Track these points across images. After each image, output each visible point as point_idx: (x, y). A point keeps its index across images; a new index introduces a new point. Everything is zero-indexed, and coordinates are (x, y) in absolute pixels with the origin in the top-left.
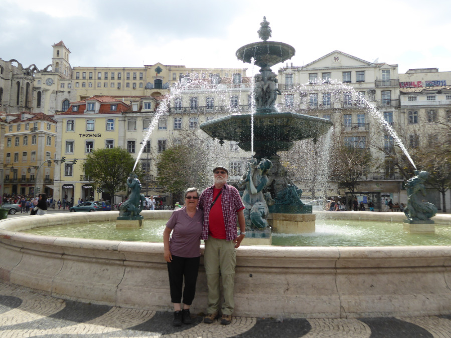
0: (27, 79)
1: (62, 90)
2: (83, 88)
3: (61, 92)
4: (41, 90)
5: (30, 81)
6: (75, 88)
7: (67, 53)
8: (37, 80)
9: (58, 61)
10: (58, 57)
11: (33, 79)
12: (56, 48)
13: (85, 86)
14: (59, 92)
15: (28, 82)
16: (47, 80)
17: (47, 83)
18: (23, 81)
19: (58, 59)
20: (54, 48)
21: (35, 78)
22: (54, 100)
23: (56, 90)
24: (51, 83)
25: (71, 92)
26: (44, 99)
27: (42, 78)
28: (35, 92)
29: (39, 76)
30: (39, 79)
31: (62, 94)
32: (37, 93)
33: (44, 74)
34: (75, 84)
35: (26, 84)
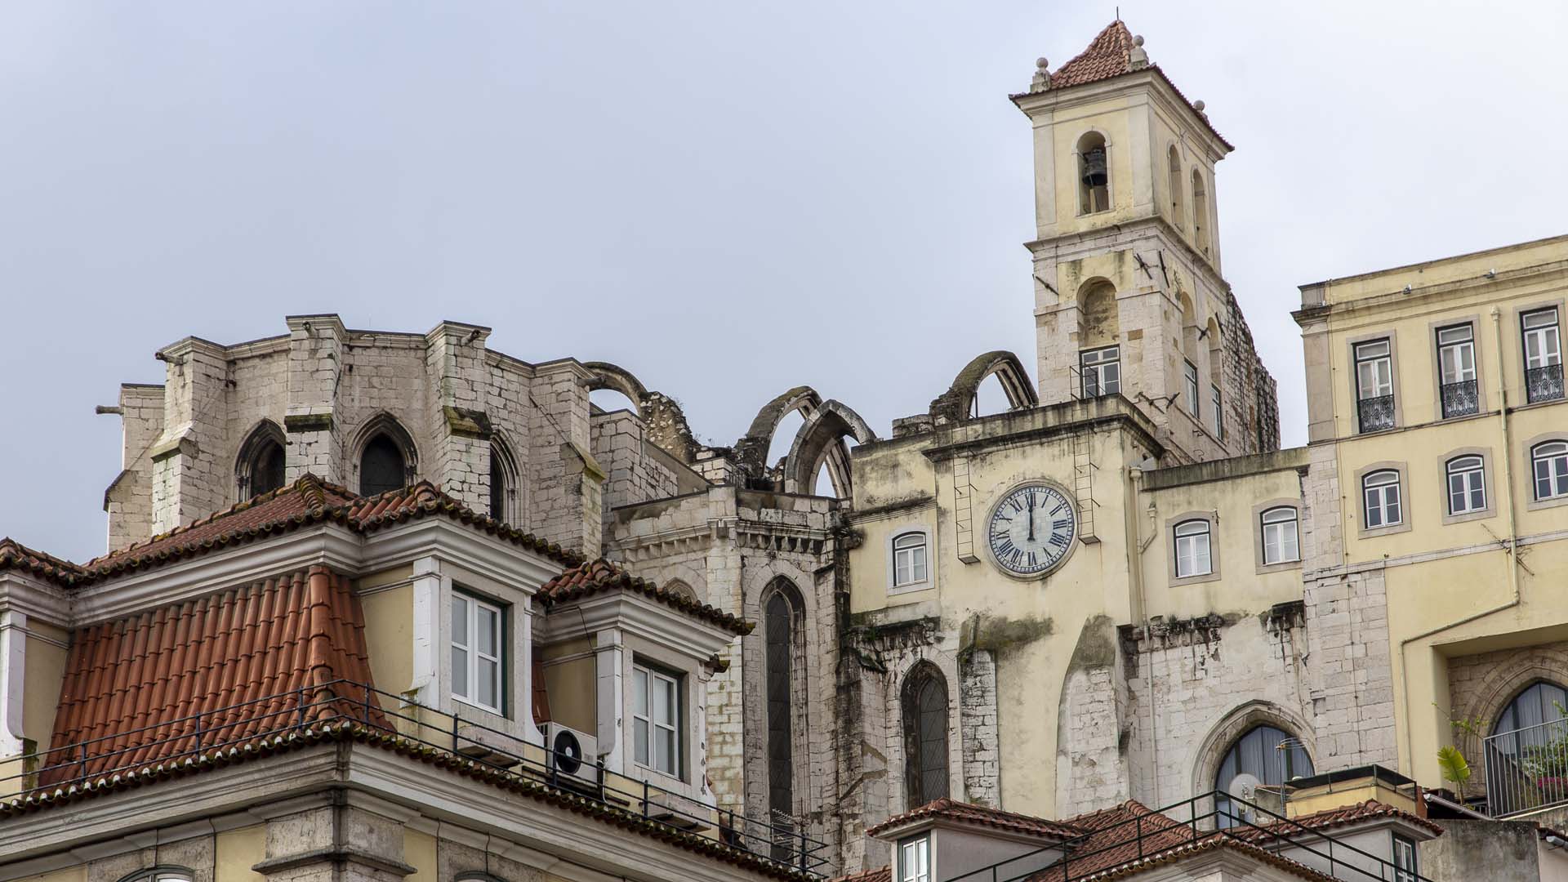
0: (772, 539)
1: (1190, 604)
2: (1470, 532)
3: (1177, 627)
4: (944, 654)
5: (811, 563)
6: (1366, 550)
7: (1190, 160)
8: (879, 533)
9: (1097, 264)
10: (1100, 220)
11: (836, 531)
12: (1060, 116)
13: (1478, 501)
14: (1157, 643)
15: (781, 580)
16: (1008, 511)
17: (1006, 547)
18: (734, 561)
19: (1103, 242)
20: (1042, 120)
21: (865, 514)
22: (1114, 741)
23: (1126, 620)
24: (1056, 540)
25: (1310, 612)
26: (989, 755)
27: (945, 501)
28: (869, 684)
29: (903, 489)
30: (902, 523)
31: (1201, 649)
32: (895, 689)
33: (961, 447)
34: (1351, 488)
35: (767, 598)
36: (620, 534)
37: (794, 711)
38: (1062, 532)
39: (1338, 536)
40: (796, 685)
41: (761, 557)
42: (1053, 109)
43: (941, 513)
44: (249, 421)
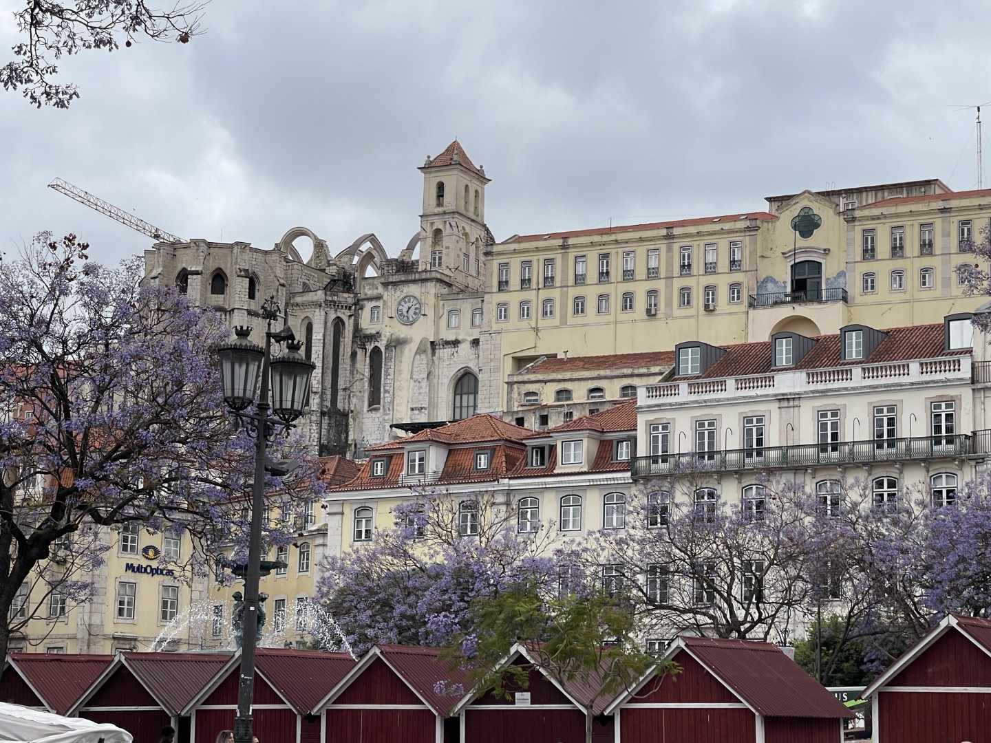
0: (336, 305)
1: (452, 338)
2: (525, 324)
3: (447, 343)
4: (382, 345)
5: (347, 313)
6: (496, 327)
7: (474, 188)
8: (368, 306)
9: (438, 224)
10: (441, 209)
11: (355, 304)
12: (432, 175)
13: (528, 315)
14: (441, 347)
15: (338, 317)
16: (403, 303)
17: (401, 314)
18: (323, 313)
19: (441, 217)
20: (428, 175)
21: (364, 299)
22: (425, 376)
23: (432, 340)
24: (415, 313)
25: (481, 343)
26: (391, 377)
27: (385, 297)
28: (360, 353)
29: (375, 292)
30: (374, 304)
31: (453, 350)
32: (368, 354)
33: (392, 283)
34: (495, 308)
35: (334, 323)
36: (292, 301)
37: (340, 357)
38: (417, 311)
39: (490, 322)
40: (341, 350)
41: (333, 311)
42: (430, 173)
43: (384, 301)
44: (179, 268)
